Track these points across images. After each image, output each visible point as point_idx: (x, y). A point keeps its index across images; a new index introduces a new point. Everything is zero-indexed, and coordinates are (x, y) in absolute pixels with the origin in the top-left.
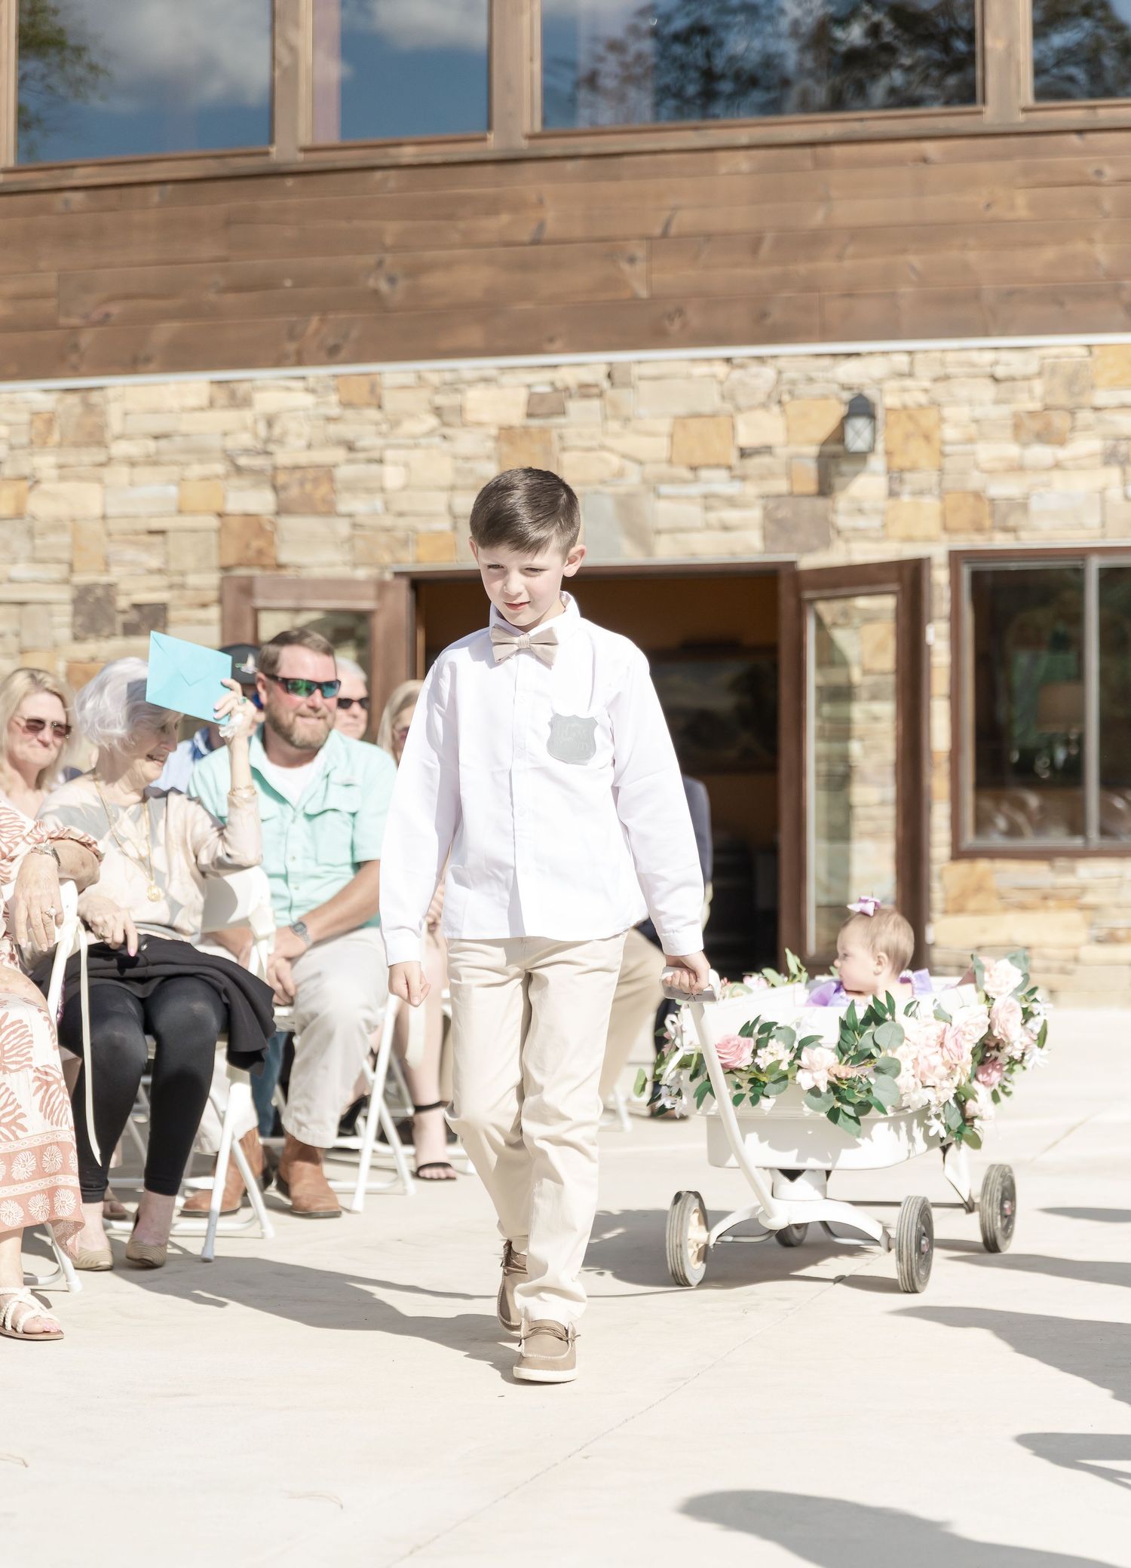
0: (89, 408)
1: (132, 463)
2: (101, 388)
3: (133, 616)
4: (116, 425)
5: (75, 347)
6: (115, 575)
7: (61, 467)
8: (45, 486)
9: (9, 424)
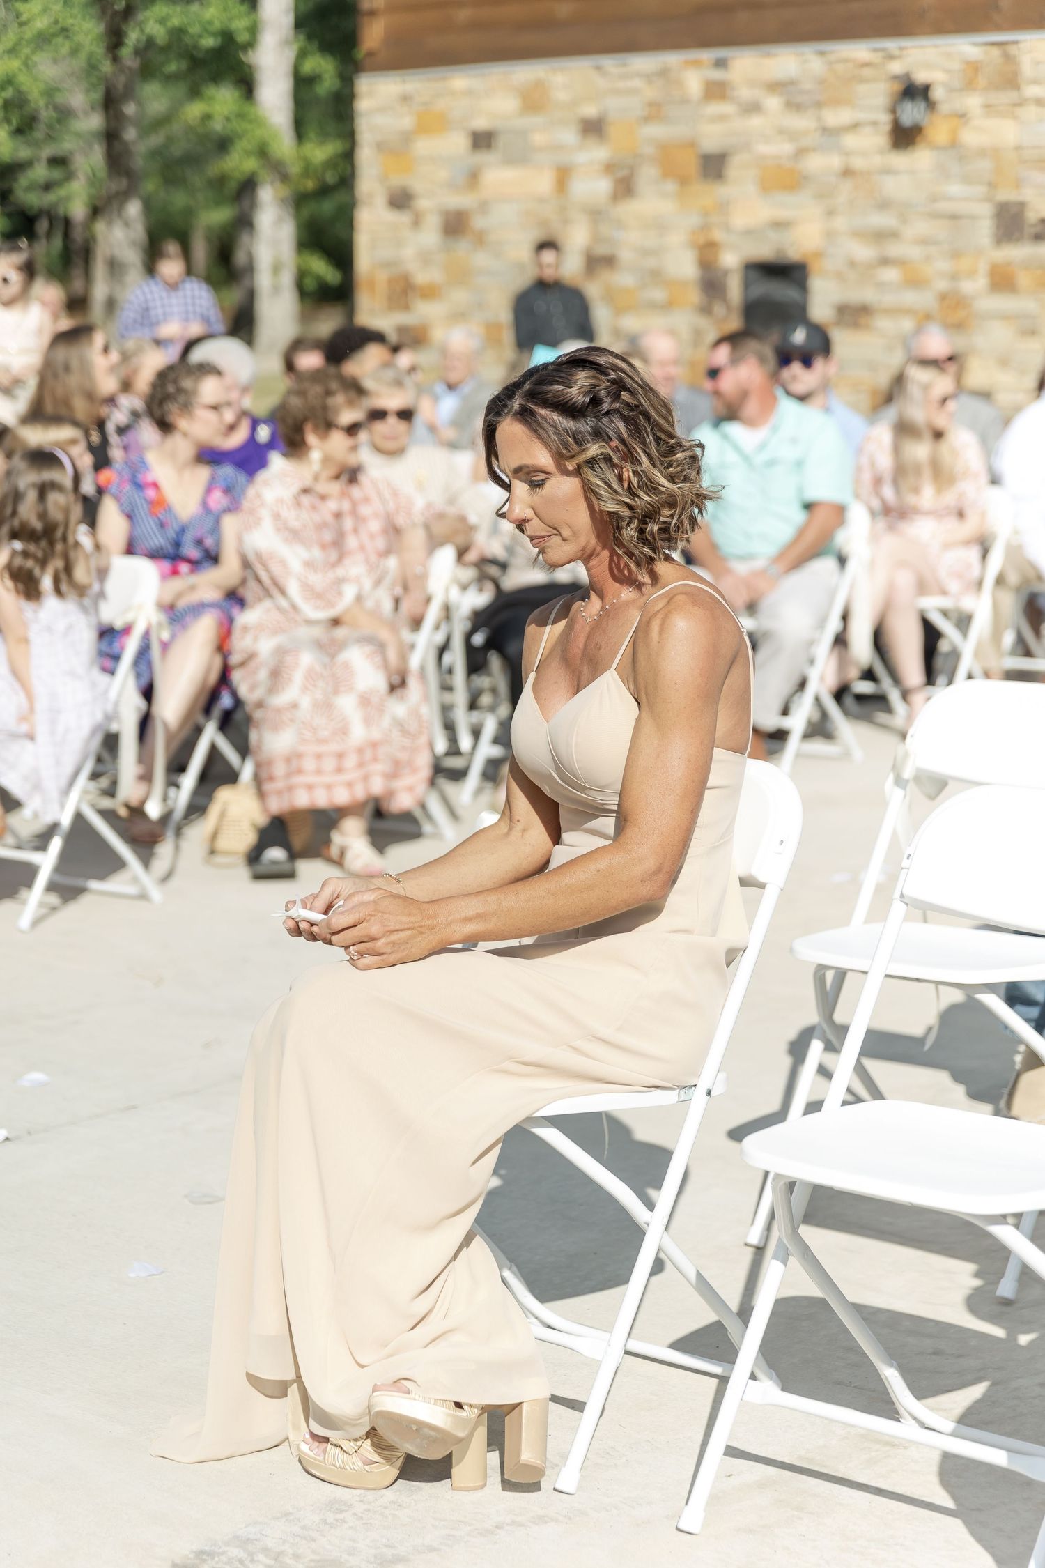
0: (1009, 59)
1: (1039, 103)
2: (1016, 42)
3: (1038, 229)
4: (1028, 72)
5: (996, 7)
6: (1027, 194)
7: (988, 106)
8: (974, 122)
9: (947, 71)
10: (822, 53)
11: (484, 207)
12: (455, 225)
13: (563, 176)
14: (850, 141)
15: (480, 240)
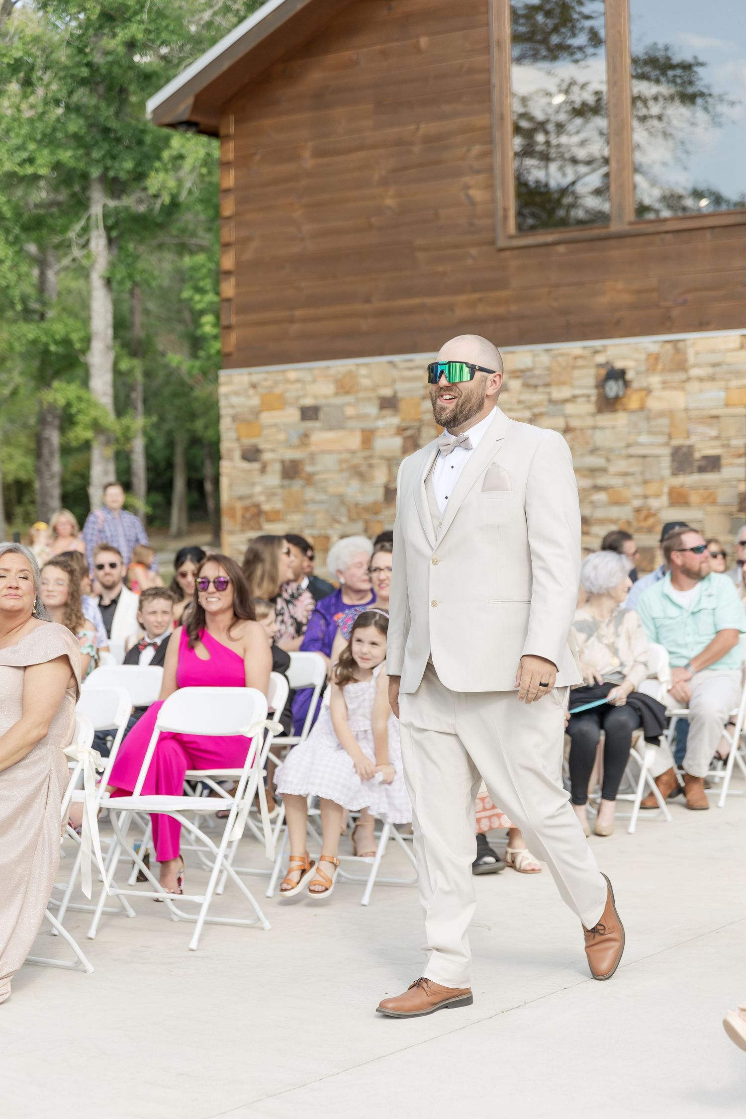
0: (677, 351)
1: (701, 379)
2: (684, 340)
3: (703, 463)
4: (691, 359)
5: (669, 318)
6: (693, 440)
7: (664, 383)
8: (656, 393)
9: (636, 360)
10: (547, 351)
11: (313, 457)
12: (291, 471)
13: (368, 437)
14: (569, 408)
15: (309, 480)
